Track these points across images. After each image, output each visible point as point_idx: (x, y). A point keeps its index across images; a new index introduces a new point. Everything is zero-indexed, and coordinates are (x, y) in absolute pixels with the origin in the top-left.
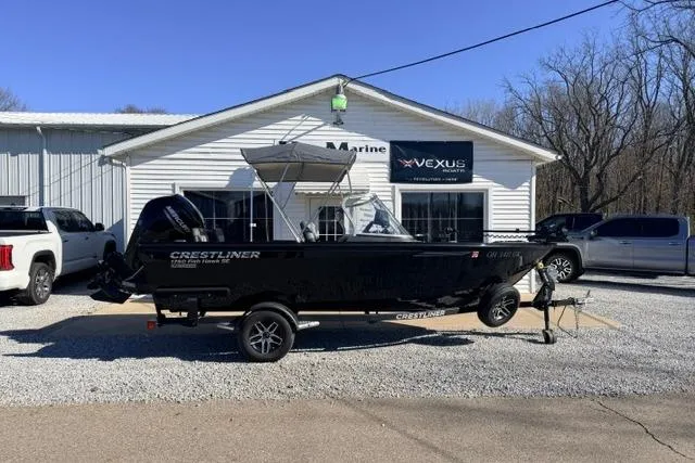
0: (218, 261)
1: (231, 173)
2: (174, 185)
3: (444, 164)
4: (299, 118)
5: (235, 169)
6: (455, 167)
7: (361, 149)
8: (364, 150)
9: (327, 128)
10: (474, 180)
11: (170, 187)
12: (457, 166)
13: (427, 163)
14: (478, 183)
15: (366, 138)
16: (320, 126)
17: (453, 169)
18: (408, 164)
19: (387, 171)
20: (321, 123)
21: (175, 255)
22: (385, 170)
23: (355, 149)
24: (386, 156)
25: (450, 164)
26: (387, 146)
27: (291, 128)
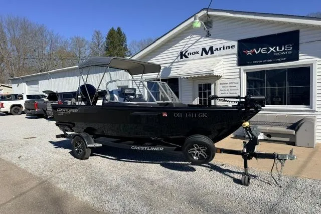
3: (275, 49)
4: (189, 37)
6: (284, 51)
7: (220, 48)
8: (222, 49)
9: (202, 39)
10: (300, 58)
12: (286, 49)
13: (262, 50)
14: (303, 60)
15: (224, 41)
16: (199, 39)
17: (282, 52)
18: (249, 53)
19: (236, 59)
20: (200, 37)
22: (235, 58)
23: (217, 49)
24: (235, 50)
25: (280, 49)
26: (236, 44)
27: (185, 43)
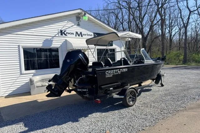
0: (118, 73)
1: (43, 41)
2: (19, 46)
4: (66, 22)
5: (44, 39)
7: (86, 34)
8: (87, 35)
10: (113, 45)
11: (17, 47)
15: (87, 31)
16: (73, 26)
20: (74, 24)
21: (107, 72)
23: (84, 34)
26: (93, 34)
27: (64, 25)
